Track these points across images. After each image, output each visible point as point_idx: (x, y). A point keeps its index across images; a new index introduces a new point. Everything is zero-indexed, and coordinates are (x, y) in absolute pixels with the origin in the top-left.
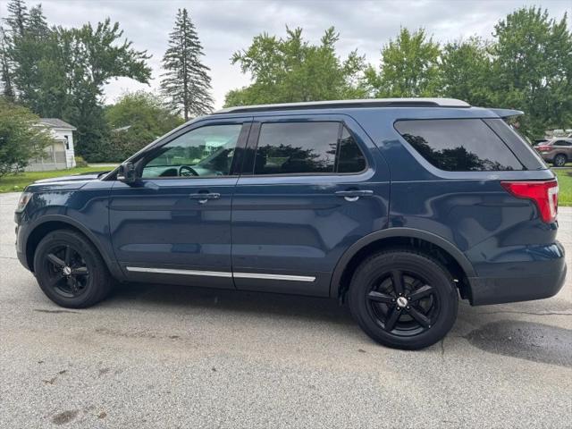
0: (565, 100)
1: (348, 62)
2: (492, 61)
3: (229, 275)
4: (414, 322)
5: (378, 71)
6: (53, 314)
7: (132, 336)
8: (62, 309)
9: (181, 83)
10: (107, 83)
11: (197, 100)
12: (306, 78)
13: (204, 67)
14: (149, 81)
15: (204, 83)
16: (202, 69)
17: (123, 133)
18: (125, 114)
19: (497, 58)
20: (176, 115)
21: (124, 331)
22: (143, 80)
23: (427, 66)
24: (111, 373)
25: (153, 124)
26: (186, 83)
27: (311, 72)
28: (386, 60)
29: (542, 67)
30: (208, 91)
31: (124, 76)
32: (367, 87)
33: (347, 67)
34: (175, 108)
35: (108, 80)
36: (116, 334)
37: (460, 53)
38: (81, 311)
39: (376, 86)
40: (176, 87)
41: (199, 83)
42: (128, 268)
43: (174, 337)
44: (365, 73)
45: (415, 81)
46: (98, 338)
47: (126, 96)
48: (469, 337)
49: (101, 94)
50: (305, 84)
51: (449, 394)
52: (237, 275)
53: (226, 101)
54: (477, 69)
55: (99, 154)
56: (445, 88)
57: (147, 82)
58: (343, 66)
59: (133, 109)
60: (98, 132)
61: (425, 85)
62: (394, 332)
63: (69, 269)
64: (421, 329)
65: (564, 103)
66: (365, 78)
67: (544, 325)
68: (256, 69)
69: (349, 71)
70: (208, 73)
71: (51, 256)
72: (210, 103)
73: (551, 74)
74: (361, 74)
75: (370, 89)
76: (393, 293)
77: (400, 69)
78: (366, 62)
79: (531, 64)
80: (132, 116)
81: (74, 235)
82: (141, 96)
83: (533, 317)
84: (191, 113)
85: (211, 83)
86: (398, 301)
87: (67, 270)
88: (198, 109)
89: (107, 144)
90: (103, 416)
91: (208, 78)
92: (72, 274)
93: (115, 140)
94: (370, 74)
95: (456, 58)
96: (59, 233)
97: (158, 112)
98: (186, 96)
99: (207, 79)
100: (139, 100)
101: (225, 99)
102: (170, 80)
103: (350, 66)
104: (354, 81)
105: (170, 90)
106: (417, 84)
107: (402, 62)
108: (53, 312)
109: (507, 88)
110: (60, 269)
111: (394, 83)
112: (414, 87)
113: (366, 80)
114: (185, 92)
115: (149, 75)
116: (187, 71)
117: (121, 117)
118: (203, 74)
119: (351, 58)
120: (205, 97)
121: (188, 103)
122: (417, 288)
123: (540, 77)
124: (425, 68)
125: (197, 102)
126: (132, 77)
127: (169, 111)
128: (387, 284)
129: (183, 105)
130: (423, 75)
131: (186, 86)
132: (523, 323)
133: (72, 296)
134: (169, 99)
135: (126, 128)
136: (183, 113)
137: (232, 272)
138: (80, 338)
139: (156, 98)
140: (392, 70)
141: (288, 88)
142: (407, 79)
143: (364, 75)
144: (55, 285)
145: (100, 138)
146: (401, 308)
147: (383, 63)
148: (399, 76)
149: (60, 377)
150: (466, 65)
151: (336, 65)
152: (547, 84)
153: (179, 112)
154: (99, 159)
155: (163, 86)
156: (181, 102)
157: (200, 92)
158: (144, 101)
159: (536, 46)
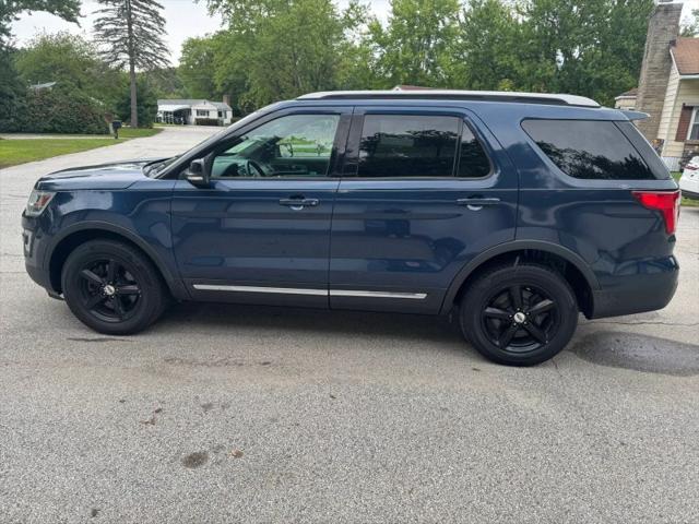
0: (598, 76)
1: (348, 12)
2: (520, 21)
3: (325, 293)
4: (530, 338)
5: (386, 26)
6: (94, 343)
7: (215, 364)
8: (104, 337)
9: (123, 24)
10: (17, 19)
11: (148, 49)
12: (296, 30)
13: (156, 4)
14: (79, 19)
15: (156, 26)
16: (153, 7)
17: (44, 91)
18: (43, 64)
19: (526, 19)
20: (117, 69)
21: (201, 359)
22: (69, 17)
23: (444, 23)
24: (217, 409)
25: (85, 81)
26: (130, 25)
27: (303, 22)
28: (395, 13)
29: (577, 34)
30: (162, 37)
31: (42, 9)
32: (371, 46)
33: (347, 17)
34: (116, 59)
35: (18, 15)
36: (193, 363)
37: (487, 10)
38: (130, 338)
39: (383, 45)
40: (117, 30)
41: (149, 26)
42: (195, 286)
43: (265, 364)
44: (370, 27)
45: (429, 42)
46: (174, 369)
47: (43, 39)
48: (574, 350)
49: (8, 35)
50: (296, 37)
51: (581, 409)
52: (333, 293)
53: (184, 52)
54: (504, 32)
55: (12, 120)
56: (466, 54)
57: (75, 21)
58: (342, 16)
59: (55, 58)
60: (8, 90)
61: (442, 47)
62: (509, 349)
63: (112, 288)
64: (537, 345)
65: (597, 79)
66: (369, 33)
67: (638, 335)
68: (228, 11)
69: (350, 24)
70: (162, 13)
71: (86, 272)
72: (165, 54)
73: (585, 42)
74: (364, 28)
75: (375, 48)
76: (510, 309)
77: (411, 25)
78: (371, 13)
79: (565, 30)
80: (54, 68)
81: (119, 246)
82: (65, 40)
83: (625, 327)
84: (140, 67)
85: (166, 28)
86: (516, 317)
87: (109, 290)
88: (149, 62)
89: (23, 108)
90: (239, 455)
91: (162, 19)
92: (115, 294)
93: (34, 102)
94: (376, 29)
95: (481, 16)
96: (98, 244)
97: (91, 64)
98: (131, 44)
99: (160, 20)
100: (62, 45)
101: (182, 48)
102: (107, 19)
103: (352, 17)
104: (354, 36)
105: (108, 33)
106: (431, 46)
107: (415, 16)
108: (95, 340)
109: (537, 58)
110: (99, 289)
111: (404, 42)
112: (428, 48)
113: (371, 37)
114: (131, 37)
115: (77, 10)
116: (131, 8)
117: (37, 69)
118: (154, 14)
119: (352, 6)
120: (158, 46)
121: (134, 53)
122: (536, 303)
123: (573, 46)
124: (441, 26)
125: (146, 53)
126: (52, 12)
127: (108, 63)
128: (503, 299)
129: (127, 56)
130: (439, 35)
131: (130, 30)
132: (619, 333)
133: (116, 320)
134: (108, 47)
135: (48, 85)
136: (127, 68)
137: (329, 289)
138: (150, 370)
139: (86, 44)
140: (402, 26)
141: (274, 41)
142: (420, 38)
143: (368, 30)
144: (92, 308)
145: (11, 97)
146: (518, 323)
147: (392, 16)
148: (410, 35)
149: (158, 416)
150: (492, 25)
151: (333, 13)
152: (580, 55)
153: (122, 65)
154: (13, 128)
155: (98, 27)
156: (125, 52)
157: (150, 38)
158: (69, 47)
159: (572, 8)
